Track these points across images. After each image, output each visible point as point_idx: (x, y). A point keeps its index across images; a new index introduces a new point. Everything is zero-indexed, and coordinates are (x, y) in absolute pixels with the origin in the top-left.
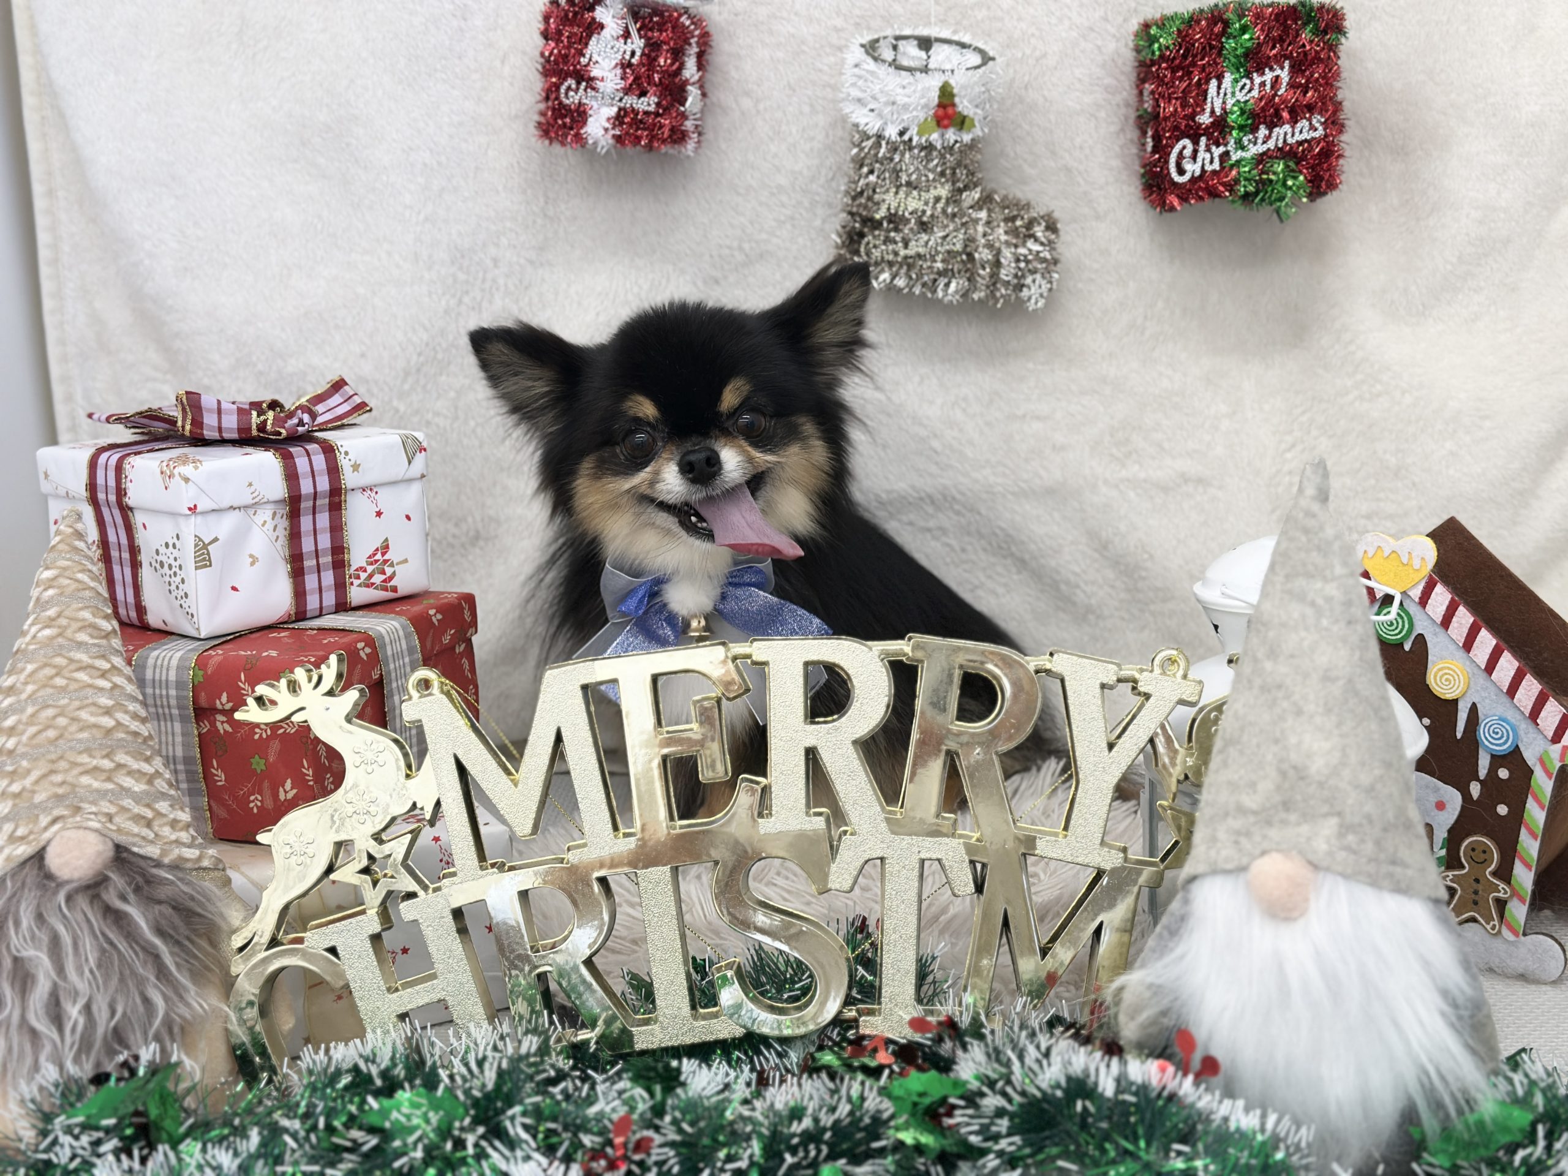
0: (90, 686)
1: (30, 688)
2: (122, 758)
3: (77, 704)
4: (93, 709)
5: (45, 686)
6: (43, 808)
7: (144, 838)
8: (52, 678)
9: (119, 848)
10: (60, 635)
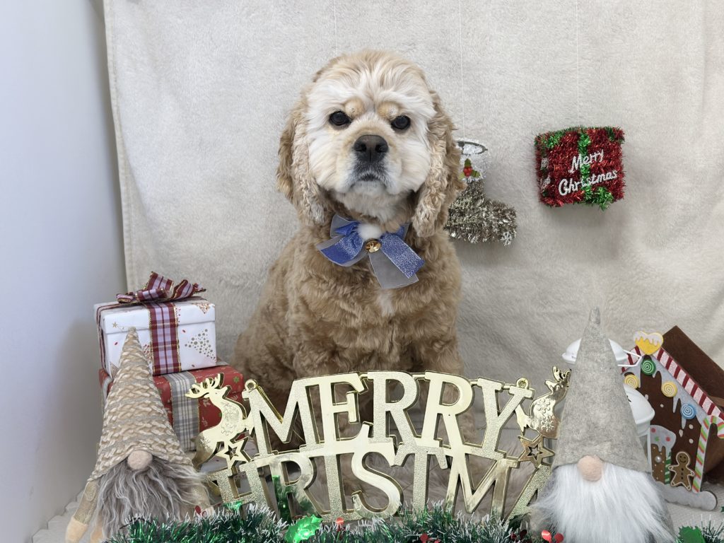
0: (142, 396)
1: (120, 398)
2: (154, 423)
3: (137, 403)
4: (143, 405)
5: (126, 397)
6: (125, 442)
7: (163, 453)
8: (128, 394)
9: (154, 457)
10: (130, 377)
